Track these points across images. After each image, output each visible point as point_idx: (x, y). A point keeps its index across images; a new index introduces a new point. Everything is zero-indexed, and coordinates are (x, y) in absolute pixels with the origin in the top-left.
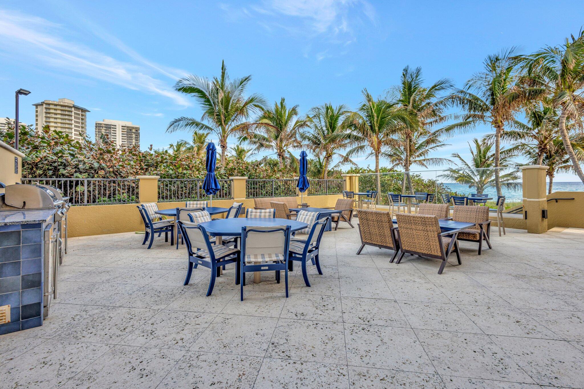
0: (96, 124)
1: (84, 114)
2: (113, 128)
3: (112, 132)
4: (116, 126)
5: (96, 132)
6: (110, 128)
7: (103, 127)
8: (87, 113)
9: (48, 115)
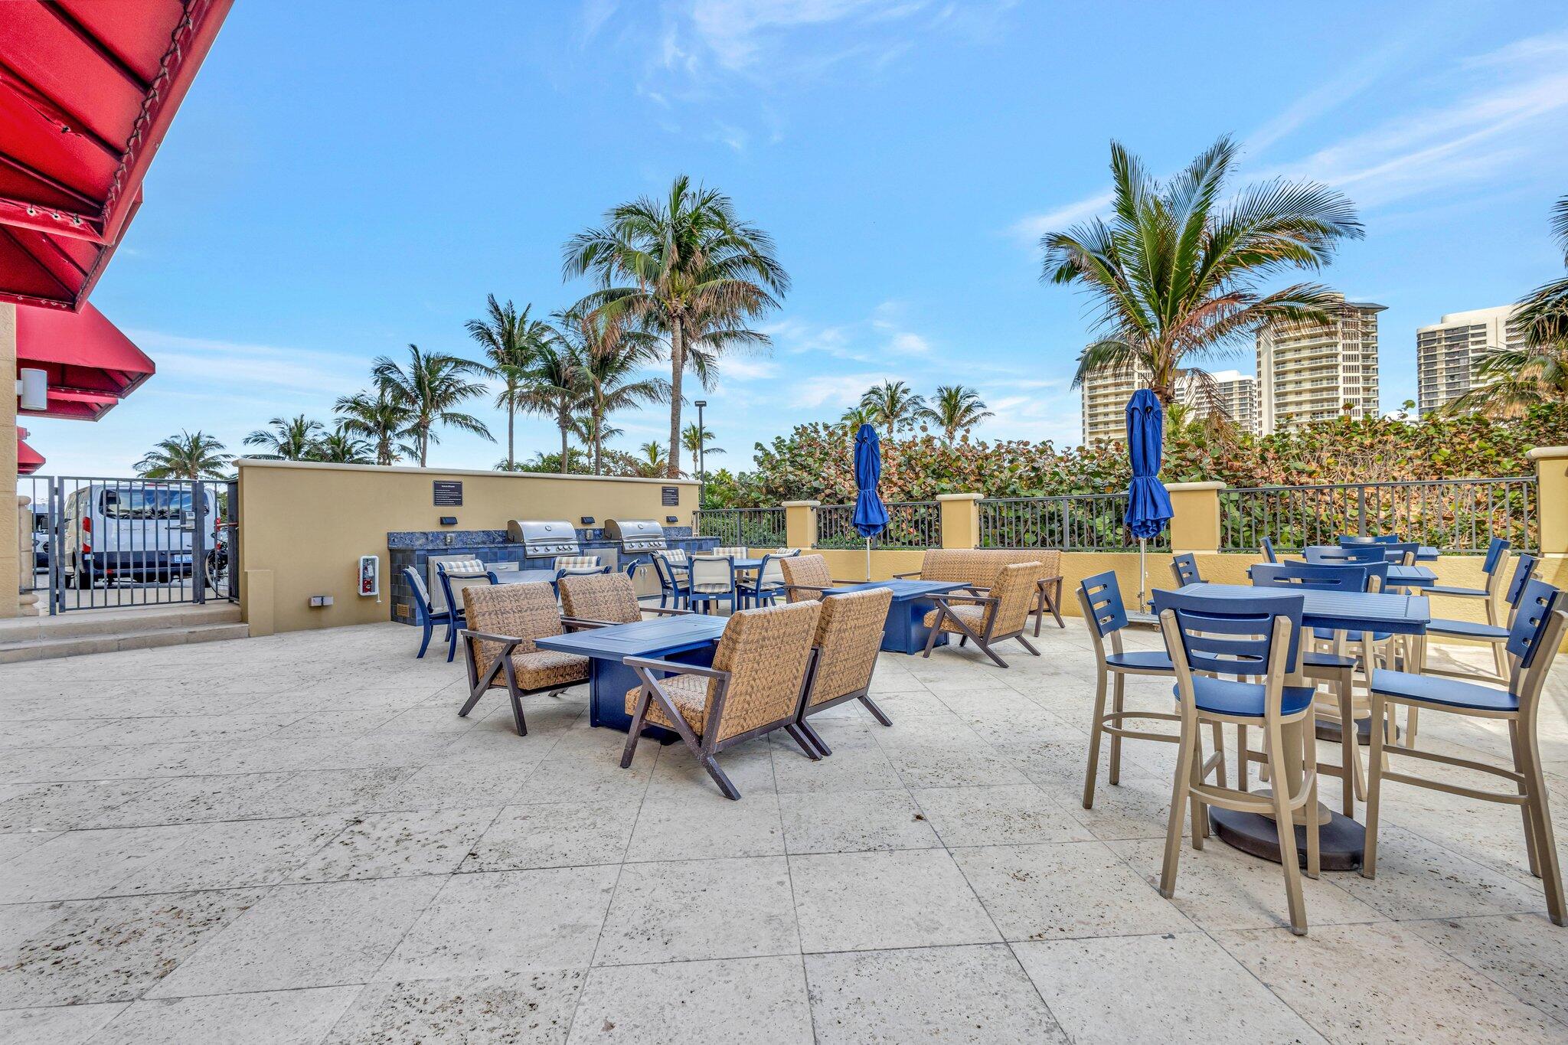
0: (1419, 336)
1: (1370, 318)
2: (1473, 335)
3: (1471, 347)
4: (1484, 326)
5: (1419, 359)
6: (1466, 337)
7: (1439, 340)
8: (1379, 314)
9: (1281, 347)
